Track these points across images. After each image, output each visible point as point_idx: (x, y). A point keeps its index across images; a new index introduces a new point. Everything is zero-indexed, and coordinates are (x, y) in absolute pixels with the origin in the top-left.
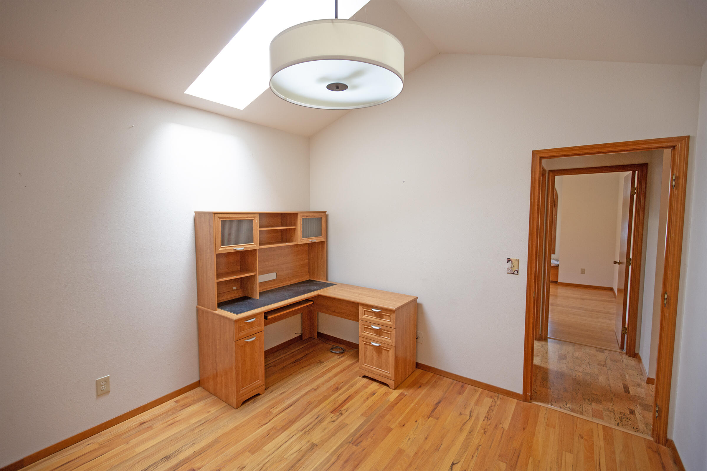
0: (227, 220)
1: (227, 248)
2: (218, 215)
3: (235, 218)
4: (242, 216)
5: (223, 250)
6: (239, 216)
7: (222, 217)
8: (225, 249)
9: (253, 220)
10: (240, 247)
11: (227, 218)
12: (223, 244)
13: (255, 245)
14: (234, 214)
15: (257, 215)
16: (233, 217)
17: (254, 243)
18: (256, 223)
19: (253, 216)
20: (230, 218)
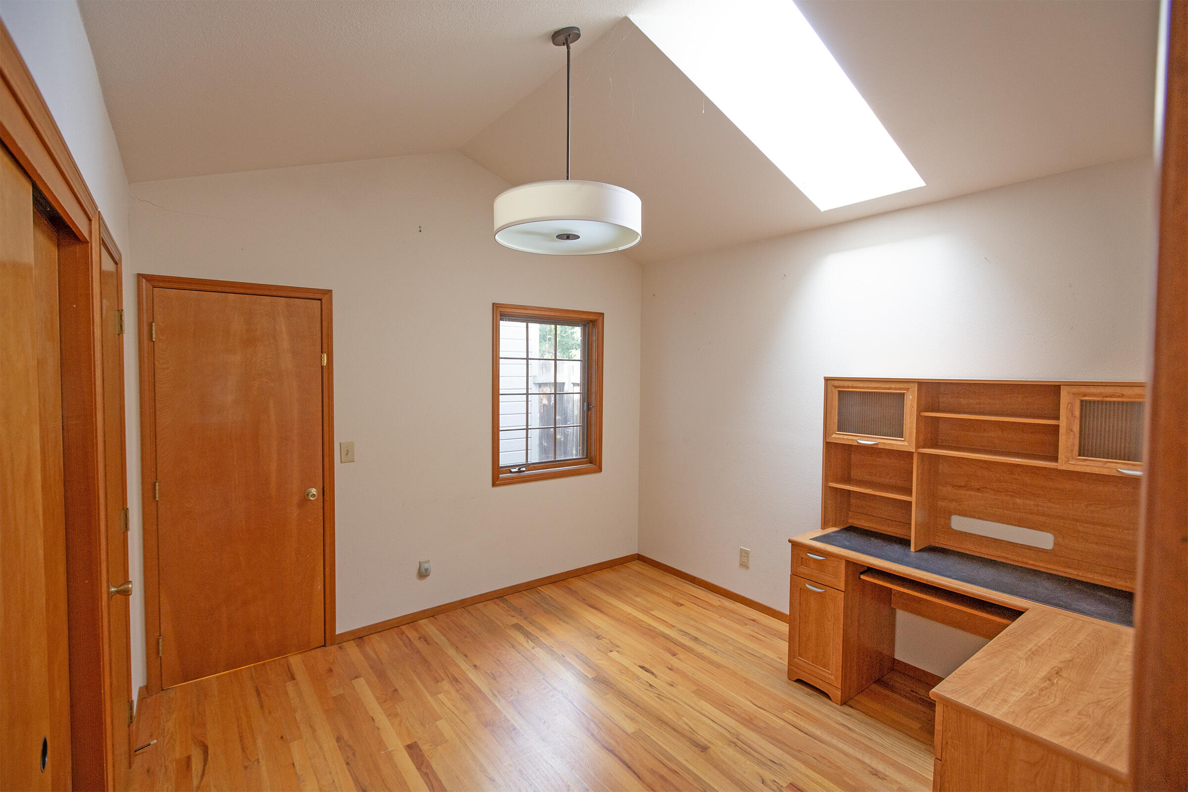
0: (848, 391)
1: (845, 437)
2: (833, 382)
3: (863, 388)
4: (877, 386)
5: (839, 438)
6: (871, 386)
7: (838, 386)
8: (841, 436)
9: (904, 394)
10: (870, 439)
11: (848, 387)
12: (840, 429)
13: (906, 443)
14: (860, 382)
15: (912, 385)
16: (859, 386)
17: (903, 439)
18: (911, 401)
19: (902, 387)
20: (853, 387)
